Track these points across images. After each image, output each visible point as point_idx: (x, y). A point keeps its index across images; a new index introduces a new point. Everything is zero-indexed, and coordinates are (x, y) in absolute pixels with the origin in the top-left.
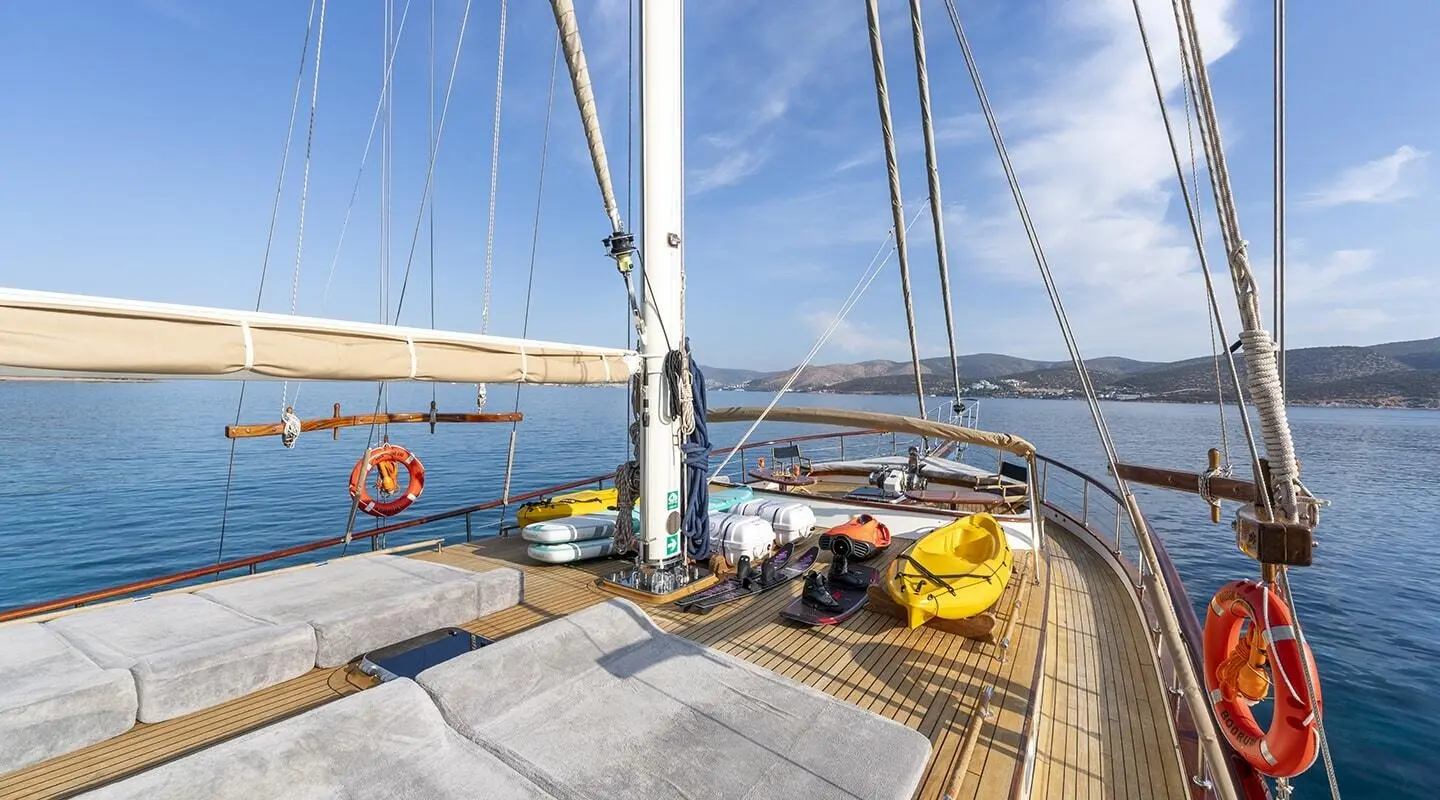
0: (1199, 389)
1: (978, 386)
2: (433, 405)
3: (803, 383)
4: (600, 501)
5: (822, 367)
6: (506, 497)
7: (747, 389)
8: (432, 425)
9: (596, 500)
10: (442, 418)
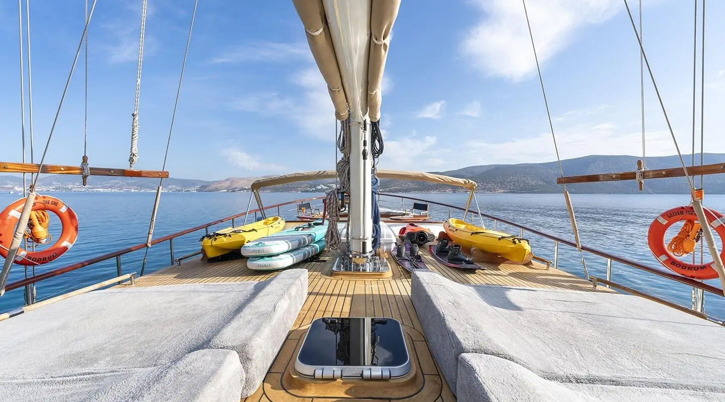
0: (397, 188)
1: (319, 187)
2: (85, 159)
3: (233, 187)
4: (256, 231)
5: (244, 179)
6: (150, 240)
7: (199, 191)
8: (85, 178)
9: (254, 230)
10: (96, 172)
